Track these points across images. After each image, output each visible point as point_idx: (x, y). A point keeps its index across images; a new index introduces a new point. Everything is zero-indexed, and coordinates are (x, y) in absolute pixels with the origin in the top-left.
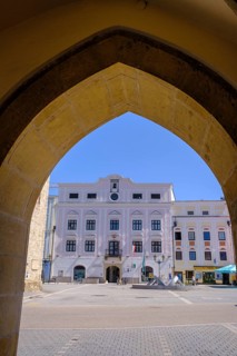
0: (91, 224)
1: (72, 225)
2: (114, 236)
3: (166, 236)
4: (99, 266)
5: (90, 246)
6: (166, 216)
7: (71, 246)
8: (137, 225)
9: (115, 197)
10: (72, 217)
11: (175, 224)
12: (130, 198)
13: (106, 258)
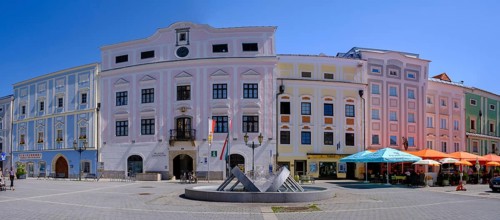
0: (148, 95)
1: (122, 98)
2: (183, 110)
3: (266, 108)
4: (162, 154)
5: (148, 126)
6: (267, 77)
7: (122, 128)
8: (220, 91)
9: (183, 52)
10: (121, 88)
11: (281, 90)
12: (208, 52)
13: (171, 142)
